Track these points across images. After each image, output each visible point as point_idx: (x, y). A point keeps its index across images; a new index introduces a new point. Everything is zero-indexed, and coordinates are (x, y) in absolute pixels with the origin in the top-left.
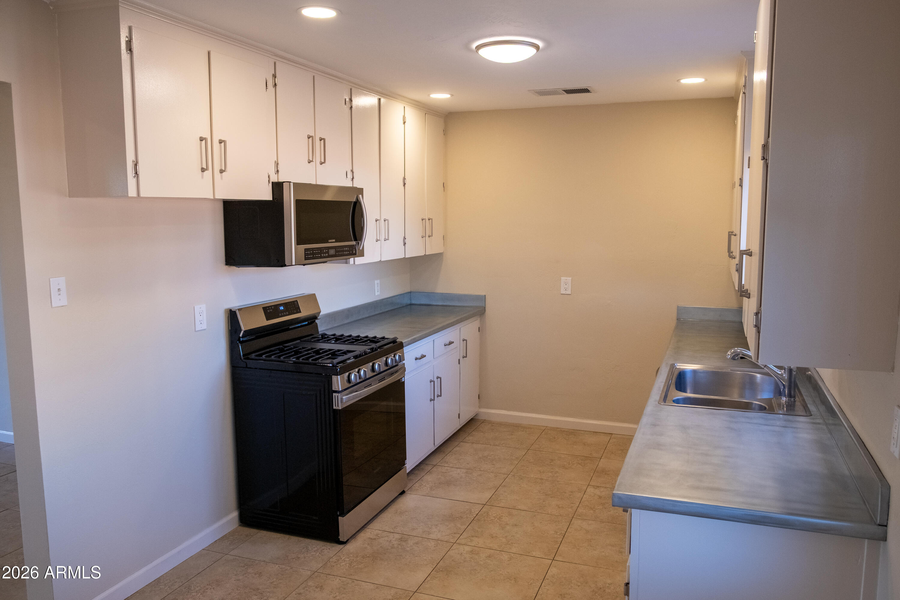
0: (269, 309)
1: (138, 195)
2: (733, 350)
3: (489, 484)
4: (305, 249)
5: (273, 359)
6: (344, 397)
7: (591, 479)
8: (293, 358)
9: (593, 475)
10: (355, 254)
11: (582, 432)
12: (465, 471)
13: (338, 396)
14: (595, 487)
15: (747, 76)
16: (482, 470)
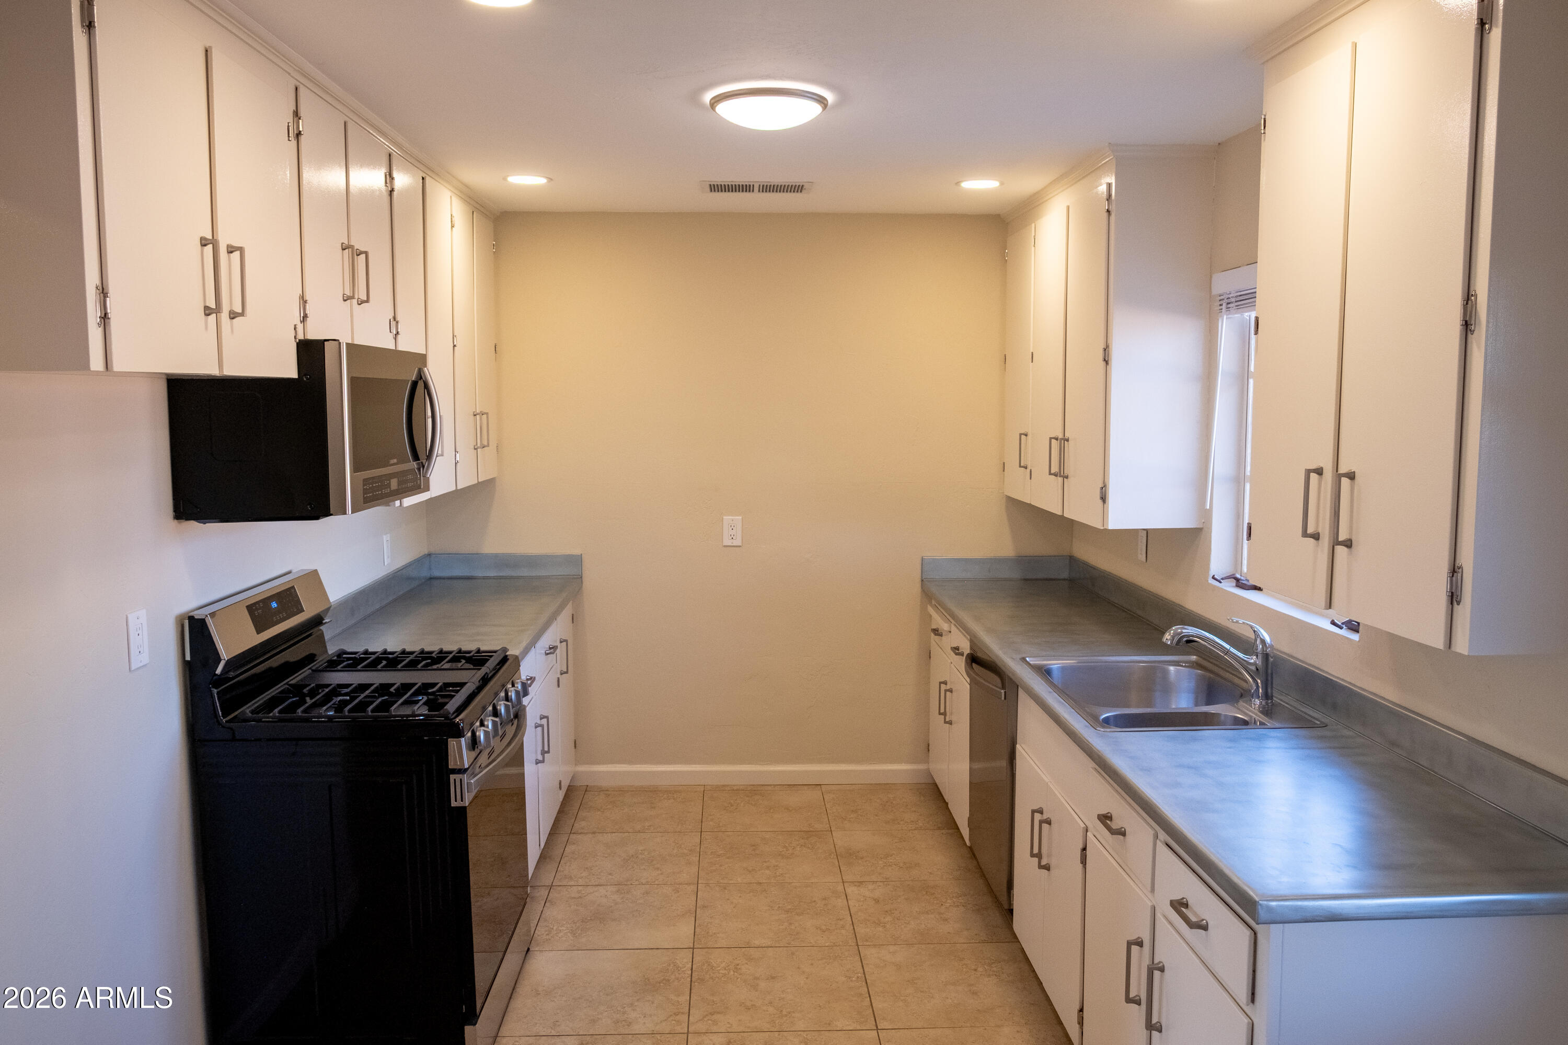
0: (257, 609)
1: (107, 368)
2: (1172, 632)
3: (674, 908)
4: (365, 480)
5: (300, 716)
6: (472, 781)
7: (841, 872)
8: (327, 710)
9: (838, 862)
10: (419, 487)
11: (770, 788)
12: (614, 889)
13: (461, 780)
14: (856, 883)
15: (1112, 183)
16: (644, 881)
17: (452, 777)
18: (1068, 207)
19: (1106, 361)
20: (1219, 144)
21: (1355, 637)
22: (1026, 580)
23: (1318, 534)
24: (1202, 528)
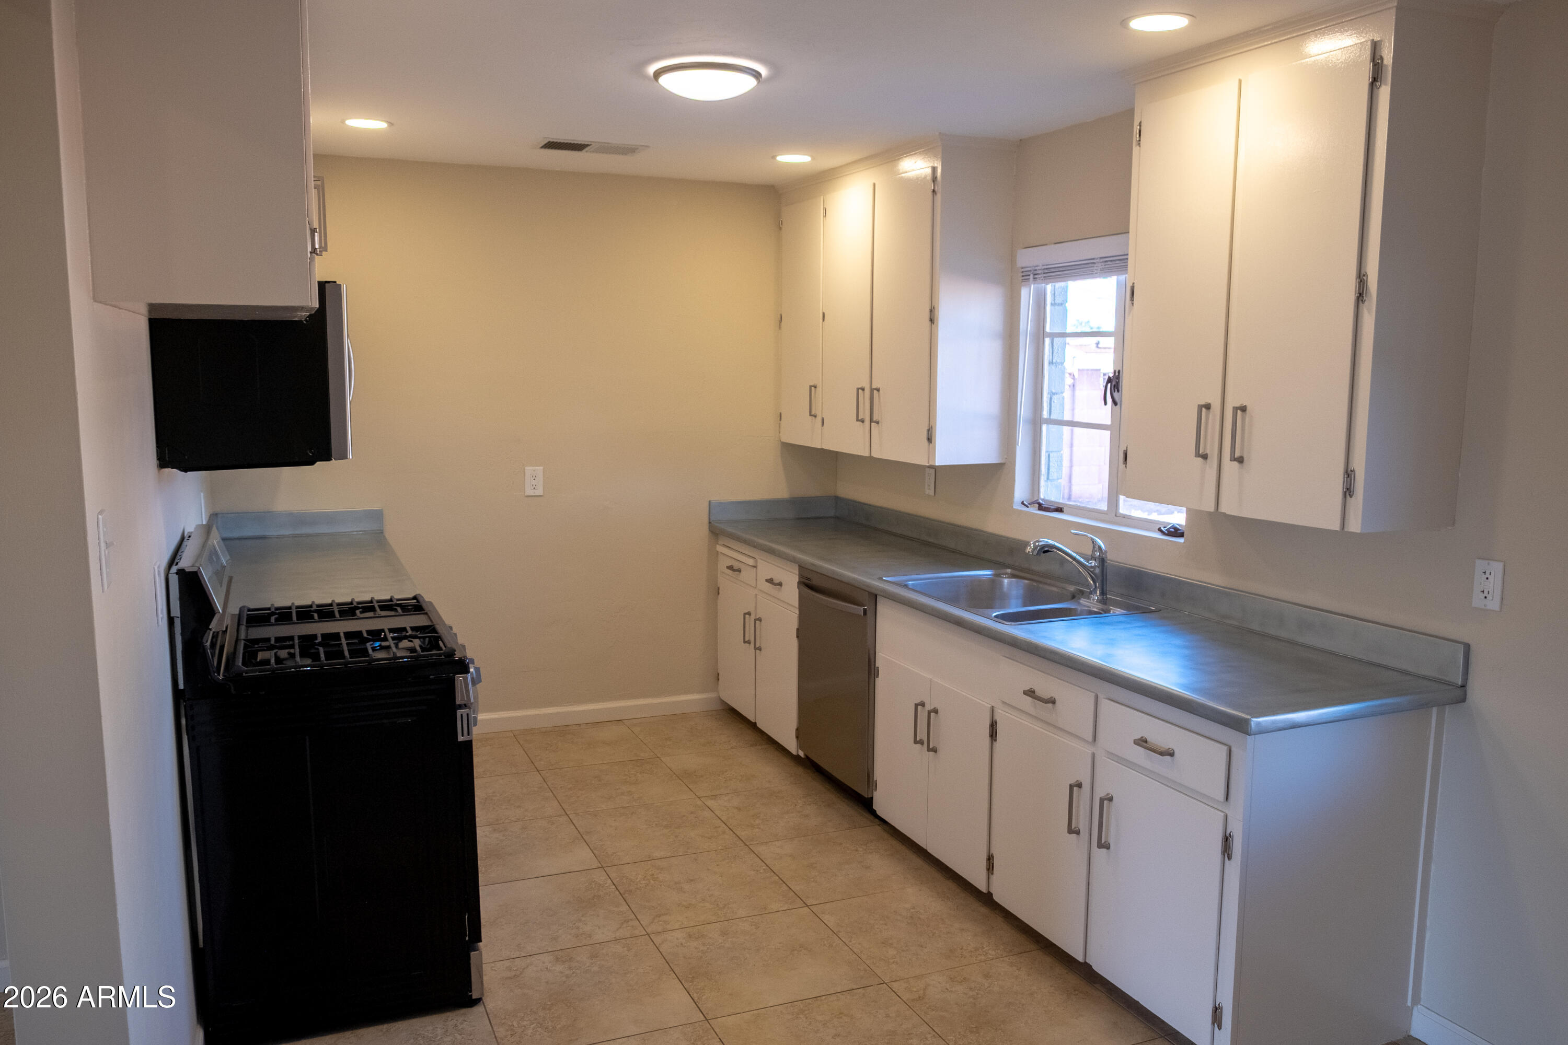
2: (1032, 544)
3: (560, 838)
7: (691, 790)
9: (683, 782)
13: (468, 715)
14: (711, 798)
15: (937, 167)
16: (514, 819)
17: (459, 712)
18: (874, 185)
19: (932, 320)
20: (1021, 140)
21: (1181, 540)
22: (798, 519)
23: (1207, 454)
24: (1004, 463)
